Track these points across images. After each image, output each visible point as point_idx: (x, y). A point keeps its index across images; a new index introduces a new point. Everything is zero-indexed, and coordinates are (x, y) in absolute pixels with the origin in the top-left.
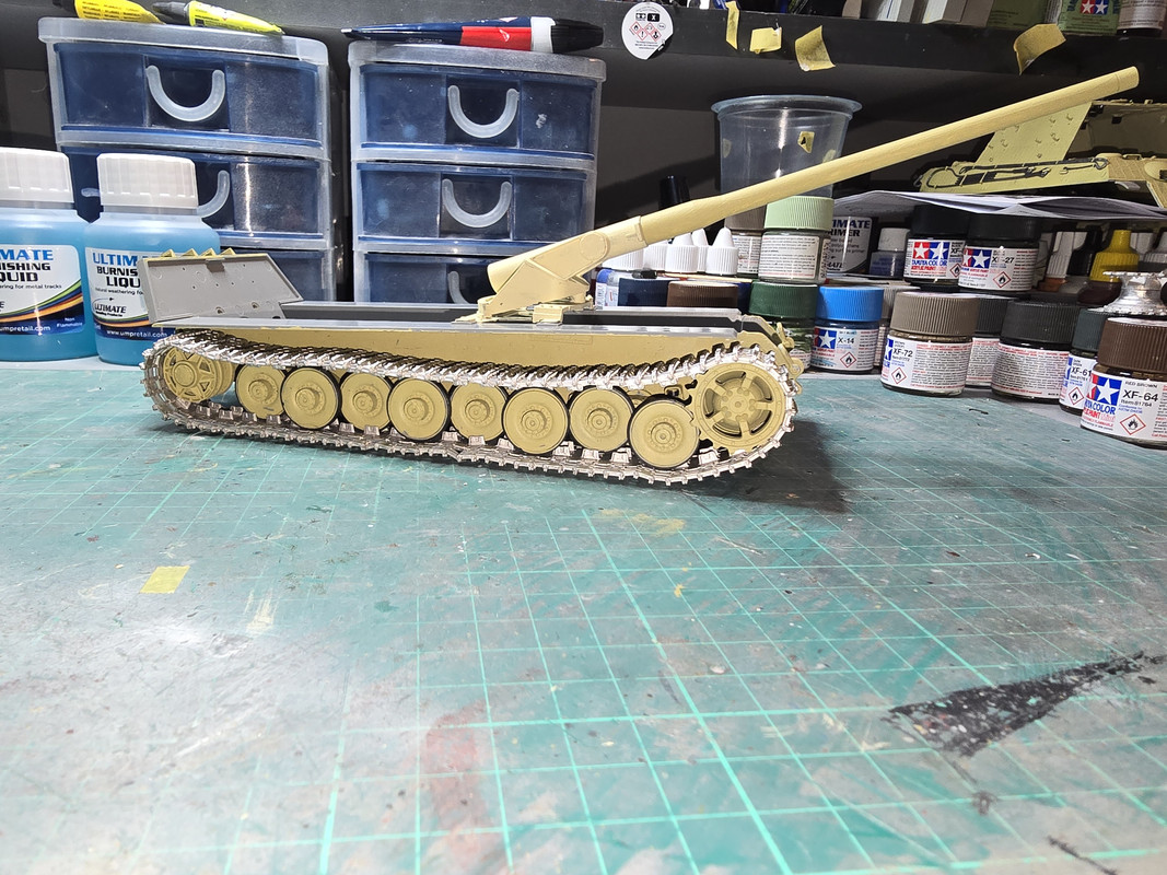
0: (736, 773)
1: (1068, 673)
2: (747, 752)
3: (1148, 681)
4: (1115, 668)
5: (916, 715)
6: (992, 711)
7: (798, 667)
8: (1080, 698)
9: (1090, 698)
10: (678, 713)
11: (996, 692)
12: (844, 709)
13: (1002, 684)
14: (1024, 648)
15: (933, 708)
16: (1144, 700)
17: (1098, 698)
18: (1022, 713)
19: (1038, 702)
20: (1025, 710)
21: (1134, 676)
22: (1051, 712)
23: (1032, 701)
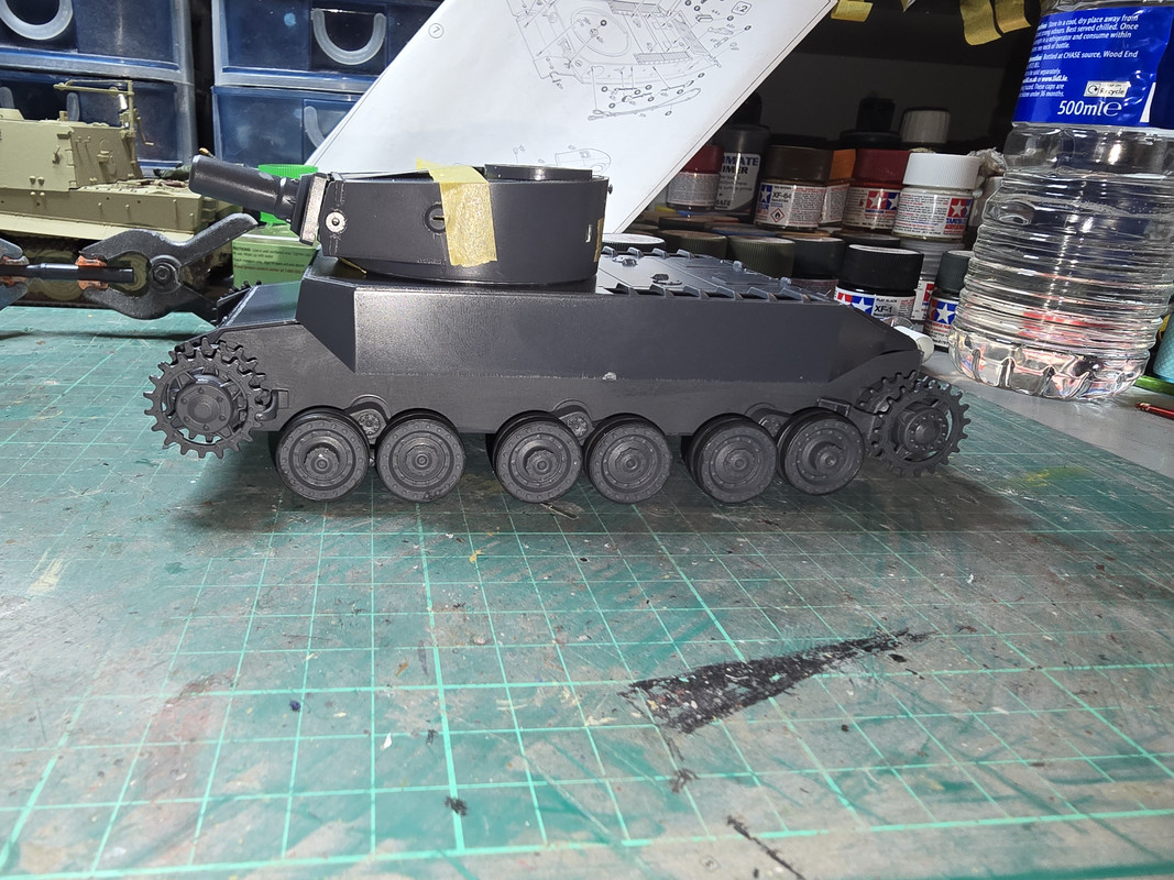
0: (453, 748)
1: (824, 649)
2: (472, 725)
3: (898, 658)
4: (874, 645)
5: (655, 690)
6: (731, 686)
7: (560, 638)
8: (825, 676)
9: (833, 676)
10: (423, 684)
11: (745, 667)
13: (753, 659)
14: (792, 622)
16: (888, 679)
17: (843, 675)
18: (761, 690)
19: (781, 679)
20: (764, 688)
21: (888, 653)
22: (789, 690)
23: (776, 678)
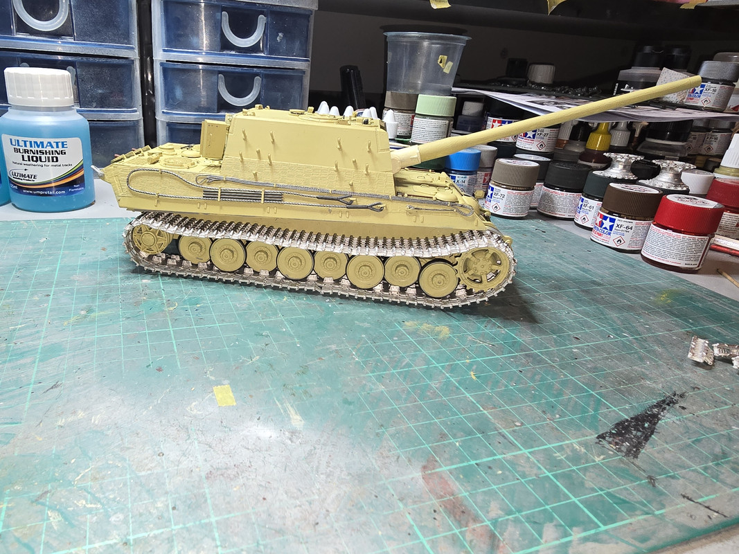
0: (558, 481)
1: (653, 408)
2: (555, 468)
3: (683, 408)
4: (669, 402)
5: (607, 438)
6: (633, 432)
7: (549, 418)
8: (663, 421)
9: (666, 420)
10: (517, 451)
11: (631, 421)
12: (579, 440)
13: (631, 417)
14: (631, 395)
15: (611, 435)
16: (686, 419)
17: (668, 419)
18: (646, 433)
19: (649, 426)
20: (646, 431)
21: (677, 406)
22: (655, 430)
23: (646, 425)
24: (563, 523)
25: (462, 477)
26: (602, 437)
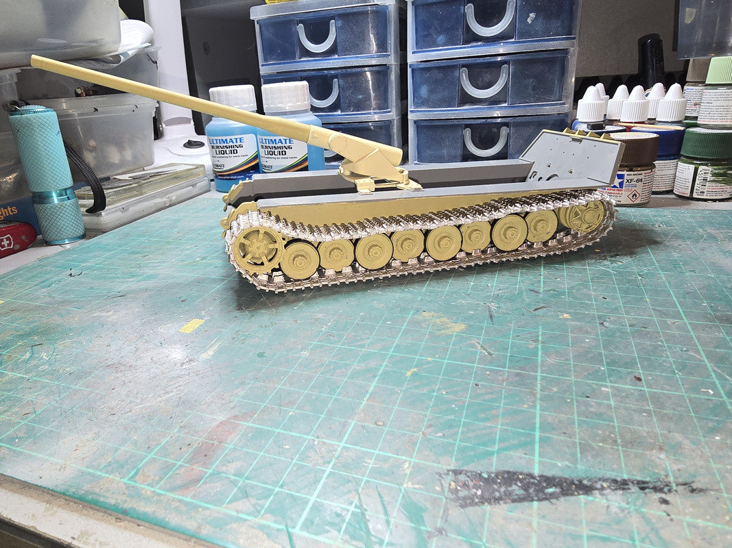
1: (605, 480)
2: (344, 469)
3: (665, 502)
4: (651, 487)
6: (514, 487)
7: (425, 432)
8: (590, 498)
9: (597, 500)
10: (335, 441)
11: (534, 478)
12: (422, 462)
13: (545, 474)
14: (596, 456)
15: (477, 476)
17: (604, 501)
18: (533, 495)
19: (554, 492)
20: (536, 494)
21: (657, 496)
22: (554, 500)
23: (551, 490)
24: (266, 506)
25: (250, 435)
26: (457, 472)
